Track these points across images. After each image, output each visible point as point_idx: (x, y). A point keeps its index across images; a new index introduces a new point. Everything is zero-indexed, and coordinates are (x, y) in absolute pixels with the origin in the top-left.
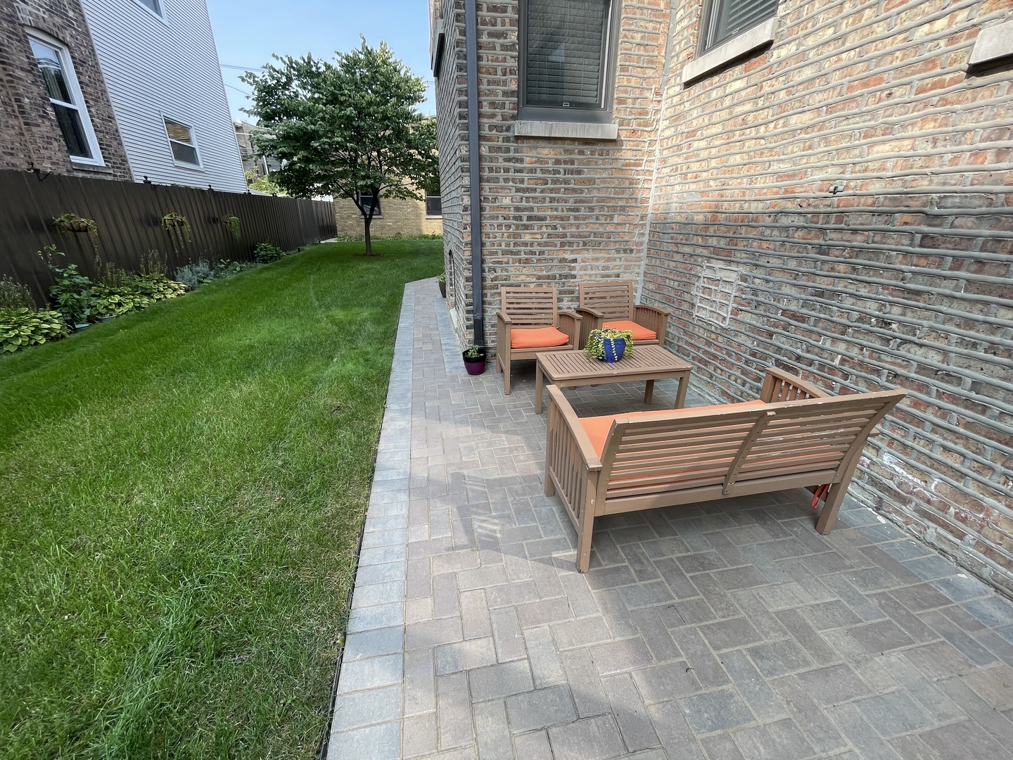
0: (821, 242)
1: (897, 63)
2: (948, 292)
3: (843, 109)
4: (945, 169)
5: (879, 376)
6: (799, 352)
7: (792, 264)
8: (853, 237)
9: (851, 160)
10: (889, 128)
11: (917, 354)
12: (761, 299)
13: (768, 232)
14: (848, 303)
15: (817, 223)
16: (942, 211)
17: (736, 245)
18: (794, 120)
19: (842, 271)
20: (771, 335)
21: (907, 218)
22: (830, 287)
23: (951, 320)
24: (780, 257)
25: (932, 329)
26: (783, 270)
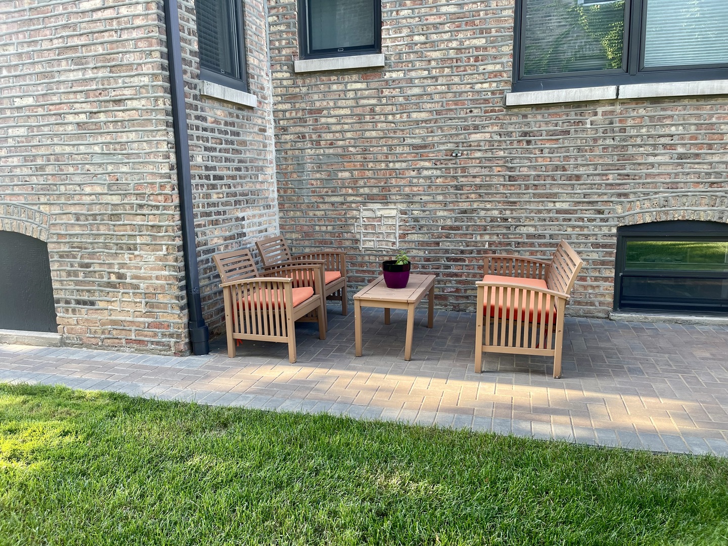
0: (455, 183)
1: (470, 97)
2: (527, 200)
3: (446, 114)
4: (509, 147)
5: (511, 246)
6: (462, 248)
7: (440, 198)
8: (474, 179)
9: (461, 141)
10: (476, 127)
11: (524, 230)
12: (422, 222)
13: (415, 181)
14: (482, 213)
15: (450, 173)
16: (513, 165)
17: (390, 191)
18: (414, 116)
19: (474, 197)
20: (438, 244)
21: (499, 169)
22: (469, 207)
23: (532, 211)
24: (429, 195)
25: (527, 218)
26: (435, 202)
